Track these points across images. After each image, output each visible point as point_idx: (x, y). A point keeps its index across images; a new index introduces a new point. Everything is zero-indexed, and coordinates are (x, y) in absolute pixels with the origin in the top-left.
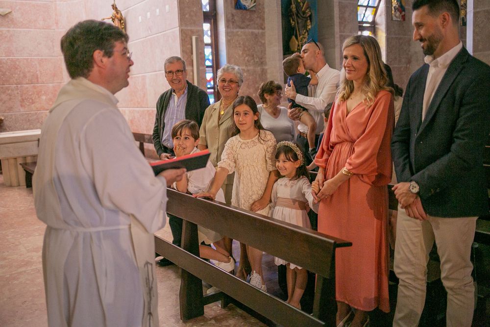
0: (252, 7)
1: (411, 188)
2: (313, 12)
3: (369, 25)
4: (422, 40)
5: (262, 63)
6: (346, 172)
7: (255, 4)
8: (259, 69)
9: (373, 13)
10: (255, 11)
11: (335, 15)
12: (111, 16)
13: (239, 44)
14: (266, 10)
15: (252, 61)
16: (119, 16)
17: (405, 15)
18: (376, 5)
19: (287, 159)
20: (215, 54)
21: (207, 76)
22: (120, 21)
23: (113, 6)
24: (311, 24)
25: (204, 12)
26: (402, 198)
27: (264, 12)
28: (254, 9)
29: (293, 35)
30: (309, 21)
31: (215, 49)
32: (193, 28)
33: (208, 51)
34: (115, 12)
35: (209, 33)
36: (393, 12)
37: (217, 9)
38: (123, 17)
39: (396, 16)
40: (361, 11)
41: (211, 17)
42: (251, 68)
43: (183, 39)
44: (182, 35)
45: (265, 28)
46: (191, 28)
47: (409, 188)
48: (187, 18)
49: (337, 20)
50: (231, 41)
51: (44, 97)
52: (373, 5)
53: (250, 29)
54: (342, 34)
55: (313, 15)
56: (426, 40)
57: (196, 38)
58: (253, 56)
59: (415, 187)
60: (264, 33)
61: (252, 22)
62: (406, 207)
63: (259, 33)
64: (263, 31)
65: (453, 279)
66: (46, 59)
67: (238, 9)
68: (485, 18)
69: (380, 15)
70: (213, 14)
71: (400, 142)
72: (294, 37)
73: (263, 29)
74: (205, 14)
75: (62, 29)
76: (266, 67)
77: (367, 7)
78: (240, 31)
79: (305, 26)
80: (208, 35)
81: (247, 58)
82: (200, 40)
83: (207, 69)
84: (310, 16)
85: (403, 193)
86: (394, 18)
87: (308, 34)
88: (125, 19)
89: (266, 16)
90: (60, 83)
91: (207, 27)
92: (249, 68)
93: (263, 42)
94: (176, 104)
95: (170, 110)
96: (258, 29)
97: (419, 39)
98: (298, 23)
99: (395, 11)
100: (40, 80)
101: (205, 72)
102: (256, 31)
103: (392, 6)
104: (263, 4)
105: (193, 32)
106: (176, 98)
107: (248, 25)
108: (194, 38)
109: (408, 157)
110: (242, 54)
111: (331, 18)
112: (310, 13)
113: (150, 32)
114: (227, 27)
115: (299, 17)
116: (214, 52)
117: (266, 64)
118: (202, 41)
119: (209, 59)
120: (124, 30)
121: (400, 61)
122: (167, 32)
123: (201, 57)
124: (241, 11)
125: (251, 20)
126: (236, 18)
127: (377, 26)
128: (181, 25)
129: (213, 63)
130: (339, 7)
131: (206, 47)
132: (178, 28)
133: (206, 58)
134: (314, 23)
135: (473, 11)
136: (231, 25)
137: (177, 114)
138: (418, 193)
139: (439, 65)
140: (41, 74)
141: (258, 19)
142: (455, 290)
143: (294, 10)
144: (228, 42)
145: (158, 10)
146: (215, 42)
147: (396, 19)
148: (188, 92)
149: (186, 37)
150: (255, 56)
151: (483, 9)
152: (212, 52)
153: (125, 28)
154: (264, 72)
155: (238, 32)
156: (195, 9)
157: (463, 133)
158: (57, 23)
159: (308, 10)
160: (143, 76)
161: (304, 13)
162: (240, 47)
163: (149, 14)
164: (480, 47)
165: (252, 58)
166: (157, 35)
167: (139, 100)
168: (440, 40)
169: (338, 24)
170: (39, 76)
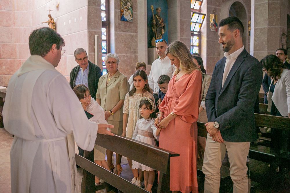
0: (131, 20)
1: (215, 125)
2: (165, 24)
3: (197, 33)
4: (223, 43)
5: (135, 52)
6: (173, 114)
7: (132, 18)
8: (133, 56)
9: (200, 27)
10: (132, 22)
11: (178, 26)
12: (48, 21)
13: (122, 41)
14: (139, 22)
15: (130, 51)
16: (52, 21)
17: (217, 28)
18: (201, 22)
19: (147, 108)
20: (108, 46)
21: (103, 59)
22: (53, 24)
23: (49, 15)
24: (164, 31)
25: (102, 21)
26: (210, 131)
27: (137, 23)
28: (132, 21)
29: (154, 37)
30: (163, 29)
31: (108, 43)
32: (96, 31)
33: (104, 44)
34: (50, 19)
35: (105, 34)
36: (211, 26)
37: (110, 21)
38: (55, 22)
39: (213, 28)
40: (193, 25)
41: (107, 24)
42: (129, 55)
43: (90, 36)
44: (89, 34)
45: (137, 32)
46: (95, 31)
47: (214, 125)
48: (92, 25)
49: (179, 30)
50: (118, 39)
51: (4, 67)
52: (199, 22)
53: (129, 32)
54: (182, 37)
55: (165, 26)
56: (225, 43)
57: (97, 36)
58: (130, 48)
59: (217, 125)
60: (137, 35)
61: (130, 29)
62: (212, 135)
63: (134, 35)
64: (137, 34)
65: (237, 175)
66: (6, 44)
67: (122, 20)
68: (260, 33)
69: (204, 28)
70: (108, 23)
71: (210, 99)
72: (154, 38)
73: (137, 33)
74: (103, 23)
75: (17, 27)
76: (137, 55)
77: (196, 23)
78: (123, 33)
79: (161, 32)
80: (104, 35)
81: (126, 49)
82: (99, 38)
83: (103, 54)
84: (164, 27)
85: (210, 128)
86: (211, 30)
87: (162, 37)
88: (56, 23)
89: (138, 25)
90: (15, 59)
91: (104, 30)
92: (128, 55)
93: (136, 40)
94: (82, 74)
95: (79, 78)
96: (134, 33)
97: (222, 42)
98: (157, 30)
99: (212, 26)
100: (2, 56)
101: (102, 56)
102: (132, 34)
103: (210, 23)
104: (137, 19)
105: (96, 33)
106: (82, 71)
107: (128, 30)
108: (96, 36)
109: (214, 108)
110: (124, 46)
111: (176, 28)
112: (163, 25)
113: (70, 31)
114: (116, 30)
115: (157, 27)
116: (108, 45)
117: (137, 53)
118: (101, 38)
119: (104, 49)
120: (55, 30)
121: (214, 54)
122: (80, 32)
123: (100, 47)
124: (124, 22)
125: (130, 27)
126: (121, 26)
127: (201, 34)
128: (89, 28)
129: (107, 51)
130: (180, 23)
131: (103, 41)
132: (87, 30)
133: (103, 48)
134: (166, 31)
135: (254, 28)
136: (118, 30)
137: (83, 80)
138: (218, 128)
139: (231, 58)
140: (3, 53)
141: (134, 27)
142: (237, 182)
143: (155, 23)
144: (116, 39)
145: (75, 19)
146: (108, 39)
147: (212, 30)
148: (89, 68)
149: (92, 35)
150: (131, 48)
151: (259, 27)
152: (106, 45)
153: (56, 28)
154: (136, 57)
155: (122, 34)
156: (97, 20)
157: (243, 96)
158: (14, 24)
159: (163, 23)
160: (65, 57)
161: (160, 24)
162: (123, 42)
163: (70, 21)
164: (258, 48)
165: (129, 49)
166: (75, 33)
167: (62, 71)
168: (233, 44)
169: (180, 32)
170: (2, 54)
